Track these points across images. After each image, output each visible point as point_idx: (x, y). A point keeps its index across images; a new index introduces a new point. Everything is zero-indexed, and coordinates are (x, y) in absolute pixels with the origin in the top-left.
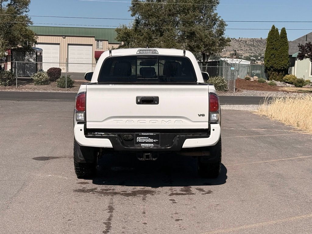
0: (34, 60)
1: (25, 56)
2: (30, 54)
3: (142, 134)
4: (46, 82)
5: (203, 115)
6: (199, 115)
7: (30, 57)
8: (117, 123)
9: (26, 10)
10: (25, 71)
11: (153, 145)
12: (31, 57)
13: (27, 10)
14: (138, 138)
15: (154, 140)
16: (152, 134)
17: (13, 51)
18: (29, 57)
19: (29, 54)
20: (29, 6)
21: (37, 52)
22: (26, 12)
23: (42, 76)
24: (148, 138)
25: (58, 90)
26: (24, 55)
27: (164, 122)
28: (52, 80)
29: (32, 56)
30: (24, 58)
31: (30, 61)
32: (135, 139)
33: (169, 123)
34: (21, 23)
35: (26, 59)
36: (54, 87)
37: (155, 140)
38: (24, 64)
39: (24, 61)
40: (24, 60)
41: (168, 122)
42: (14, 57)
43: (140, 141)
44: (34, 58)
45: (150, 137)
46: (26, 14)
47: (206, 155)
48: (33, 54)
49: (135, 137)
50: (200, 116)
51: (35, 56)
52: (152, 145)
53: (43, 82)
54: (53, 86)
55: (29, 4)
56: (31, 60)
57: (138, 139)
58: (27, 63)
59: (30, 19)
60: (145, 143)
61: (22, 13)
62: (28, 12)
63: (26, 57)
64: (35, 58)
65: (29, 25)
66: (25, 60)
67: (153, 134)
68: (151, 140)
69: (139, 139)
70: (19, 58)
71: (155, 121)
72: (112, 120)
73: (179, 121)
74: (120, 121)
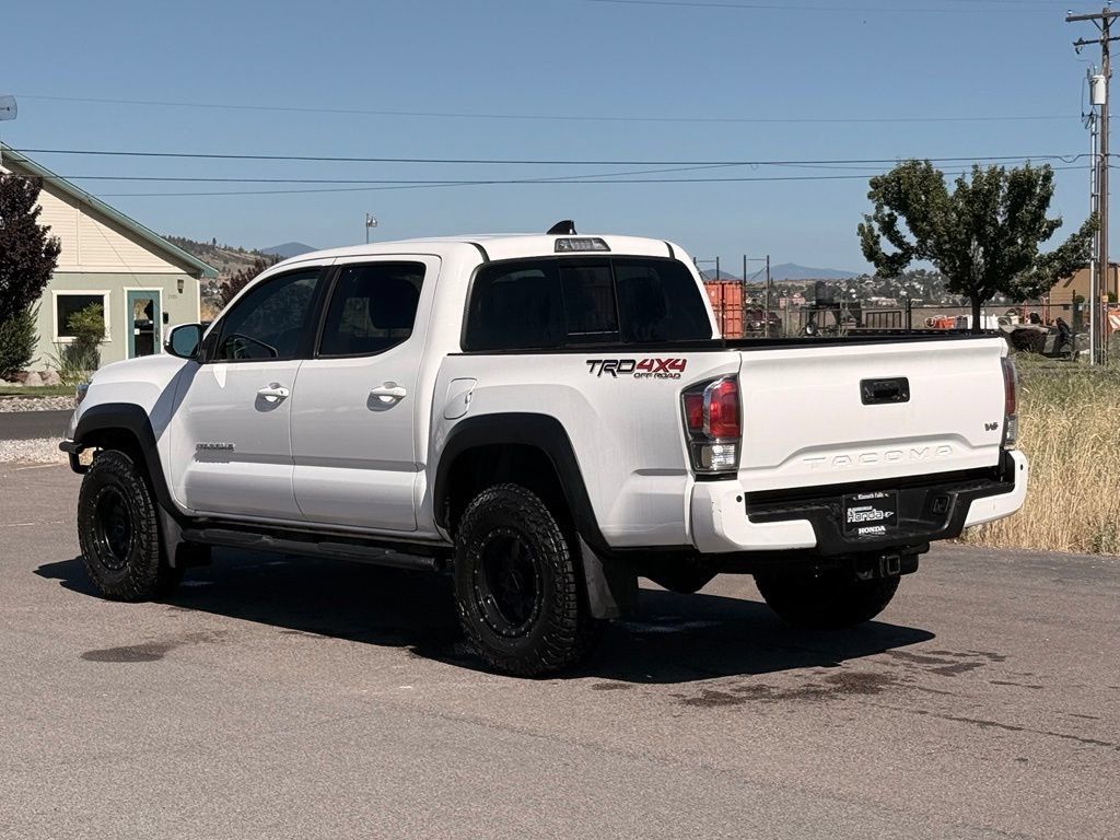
5: (994, 426)
6: (986, 425)
8: (812, 467)
11: (884, 530)
14: (850, 510)
15: (884, 512)
16: (879, 495)
24: (870, 508)
27: (915, 454)
32: (844, 514)
33: (924, 456)
37: (887, 514)
41: (924, 453)
43: (855, 520)
45: (876, 504)
49: (843, 509)
50: (987, 427)
52: (882, 528)
57: (851, 513)
60: (866, 524)
68: (878, 515)
69: (854, 515)
71: (897, 453)
72: (800, 459)
73: (945, 449)
74: (818, 461)
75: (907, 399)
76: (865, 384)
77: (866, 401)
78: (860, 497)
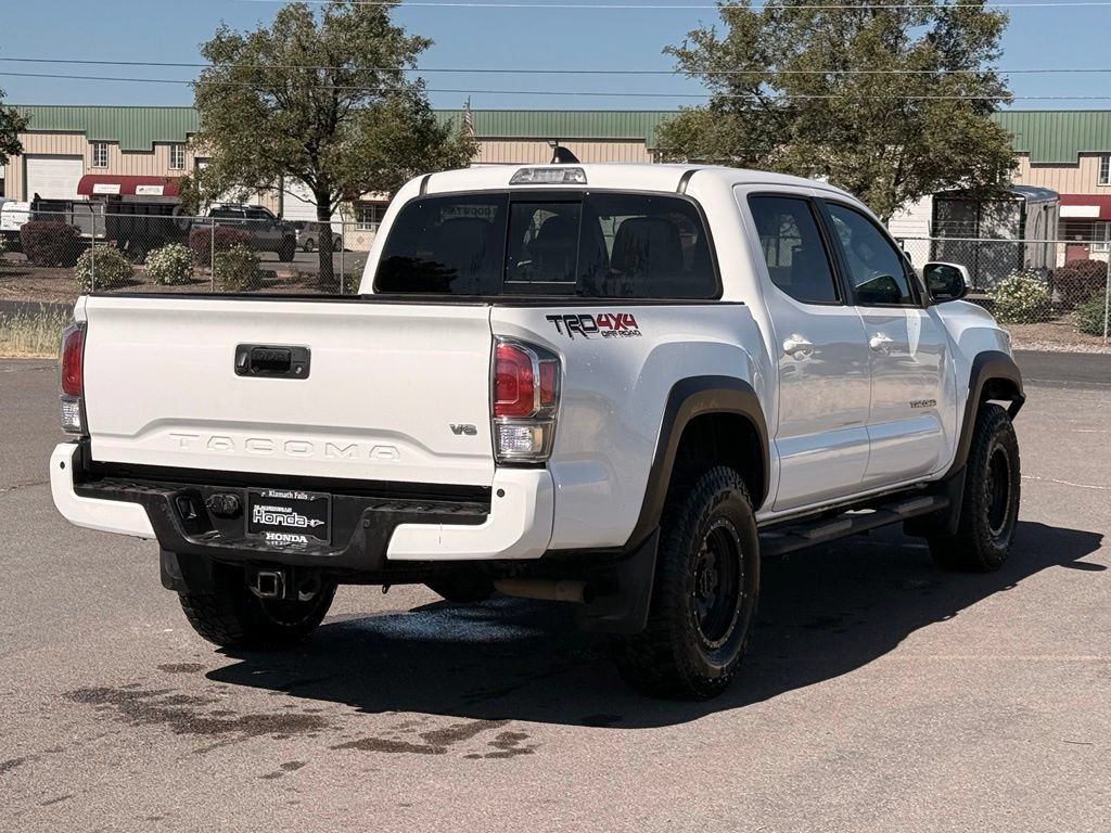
0: (1011, 231)
1: (980, 218)
2: (999, 210)
3: (270, 493)
4: (1039, 313)
5: (471, 431)
6: (453, 428)
7: (1001, 220)
8: (182, 445)
9: (991, 53)
10: (981, 271)
11: (305, 541)
12: (1003, 221)
13: (994, 52)
14: (257, 508)
15: (309, 519)
16: (303, 496)
17: (939, 200)
18: (996, 222)
19: (997, 210)
20: (1000, 38)
21: (1024, 203)
22: (991, 58)
23: (1026, 290)
24: (290, 510)
25: (1074, 344)
26: (979, 213)
27: (335, 451)
28: (1065, 307)
29: (1006, 218)
30: (978, 225)
31: (999, 237)
32: (247, 511)
33: (350, 455)
34: (954, 100)
35: (985, 229)
36: (1066, 330)
37: (312, 522)
38: (977, 247)
39: (978, 237)
40: (978, 232)
41: (349, 451)
42: (943, 223)
43: (263, 522)
44: (1014, 226)
46: (992, 65)
47: (570, 599)
48: (1010, 210)
49: (247, 504)
50: (458, 431)
51: (1018, 217)
52: (303, 539)
53: (1026, 312)
54: (1061, 327)
55: (1001, 30)
56: (1003, 232)
57: (259, 512)
58: (988, 245)
59: (1002, 85)
60: (280, 529)
61: (976, 63)
62: (996, 60)
63: (986, 223)
64: (1018, 226)
65: (1002, 106)
66: (980, 235)
67: (306, 497)
68: (300, 521)
69: (261, 513)
70: (961, 225)
71: (305, 445)
72: (167, 432)
73: (388, 450)
74: (190, 438)
75: (305, 375)
76: (241, 349)
77: (242, 371)
78: (272, 493)
